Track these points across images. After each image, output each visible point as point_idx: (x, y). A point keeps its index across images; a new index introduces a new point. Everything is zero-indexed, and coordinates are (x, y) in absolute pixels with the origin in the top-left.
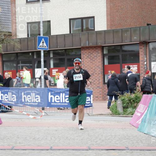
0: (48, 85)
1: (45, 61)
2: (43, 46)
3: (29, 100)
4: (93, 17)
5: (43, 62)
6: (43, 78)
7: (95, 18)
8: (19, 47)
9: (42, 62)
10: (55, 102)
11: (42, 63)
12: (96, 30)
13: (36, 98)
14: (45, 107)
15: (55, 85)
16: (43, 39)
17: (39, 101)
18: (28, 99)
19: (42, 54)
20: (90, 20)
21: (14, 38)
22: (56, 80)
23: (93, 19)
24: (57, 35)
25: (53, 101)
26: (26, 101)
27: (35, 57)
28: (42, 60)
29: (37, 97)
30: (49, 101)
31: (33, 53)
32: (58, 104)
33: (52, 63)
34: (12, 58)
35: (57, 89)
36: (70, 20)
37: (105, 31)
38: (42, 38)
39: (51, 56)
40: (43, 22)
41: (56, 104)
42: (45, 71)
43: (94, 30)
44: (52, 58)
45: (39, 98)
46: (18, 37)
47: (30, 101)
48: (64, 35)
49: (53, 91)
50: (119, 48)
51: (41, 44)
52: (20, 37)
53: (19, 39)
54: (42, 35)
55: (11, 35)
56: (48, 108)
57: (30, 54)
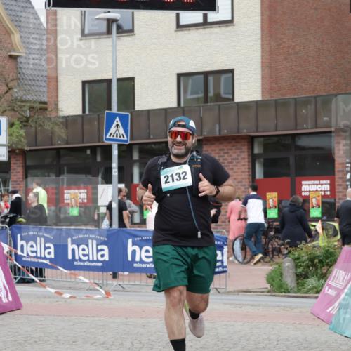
0: (127, 221)
1: (120, 169)
2: (117, 133)
3: (84, 255)
4: (231, 71)
5: (116, 170)
6: (115, 205)
7: (236, 73)
8: (64, 136)
9: (113, 170)
10: (141, 261)
11: (115, 173)
12: (237, 100)
13: (98, 251)
14: (120, 273)
15: (143, 222)
16: (117, 119)
17: (106, 258)
18: (81, 253)
19: (115, 152)
20: (223, 77)
21: (53, 115)
22: (145, 212)
23: (230, 75)
24: (148, 111)
25: (137, 259)
26: (77, 258)
27: (99, 159)
28: (115, 165)
29: (102, 250)
30: (130, 259)
31: (93, 149)
32: (148, 266)
33: (136, 172)
34: (48, 161)
35: (147, 231)
36: (179, 76)
37: (257, 102)
38: (115, 115)
39: (136, 156)
40: (119, 80)
41: (143, 266)
42: (120, 191)
43: (233, 99)
44: (136, 161)
45: (106, 252)
46: (61, 114)
47: (86, 258)
48: (166, 110)
49: (139, 237)
50: (288, 141)
51: (113, 130)
52: (66, 114)
53: (63, 117)
54: (115, 110)
55: (46, 109)
56: (126, 273)
57: (88, 152)
